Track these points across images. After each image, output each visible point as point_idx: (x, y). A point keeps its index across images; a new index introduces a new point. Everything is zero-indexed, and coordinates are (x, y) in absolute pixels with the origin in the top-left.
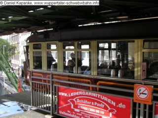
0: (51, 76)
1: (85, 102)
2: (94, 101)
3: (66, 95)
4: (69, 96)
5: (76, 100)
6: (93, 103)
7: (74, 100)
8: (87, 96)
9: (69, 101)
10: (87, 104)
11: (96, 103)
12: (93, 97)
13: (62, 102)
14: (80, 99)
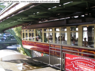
0: (61, 47)
1: (81, 64)
2: (87, 63)
3: (70, 59)
4: (72, 59)
5: (76, 62)
6: (86, 64)
7: (75, 62)
8: (83, 60)
9: (71, 62)
10: (83, 65)
11: (88, 65)
12: (87, 61)
13: (67, 63)
14: (78, 61)
